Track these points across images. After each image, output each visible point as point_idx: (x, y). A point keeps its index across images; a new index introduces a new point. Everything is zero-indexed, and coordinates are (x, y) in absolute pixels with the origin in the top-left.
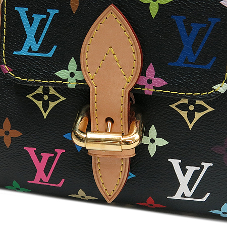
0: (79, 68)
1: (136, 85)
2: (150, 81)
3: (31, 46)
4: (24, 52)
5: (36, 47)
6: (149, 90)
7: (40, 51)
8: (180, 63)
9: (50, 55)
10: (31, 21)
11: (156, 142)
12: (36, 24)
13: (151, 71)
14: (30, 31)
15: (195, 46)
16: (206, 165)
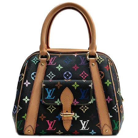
0: (60, 101)
1: (72, 104)
2: (75, 102)
3: (49, 96)
4: (47, 98)
5: (50, 97)
6: (75, 104)
7: (51, 97)
8: (81, 98)
9: (53, 98)
10: (49, 91)
11: (77, 117)
12: (50, 92)
13: (75, 100)
14: (49, 93)
15: (84, 95)
16: (88, 121)
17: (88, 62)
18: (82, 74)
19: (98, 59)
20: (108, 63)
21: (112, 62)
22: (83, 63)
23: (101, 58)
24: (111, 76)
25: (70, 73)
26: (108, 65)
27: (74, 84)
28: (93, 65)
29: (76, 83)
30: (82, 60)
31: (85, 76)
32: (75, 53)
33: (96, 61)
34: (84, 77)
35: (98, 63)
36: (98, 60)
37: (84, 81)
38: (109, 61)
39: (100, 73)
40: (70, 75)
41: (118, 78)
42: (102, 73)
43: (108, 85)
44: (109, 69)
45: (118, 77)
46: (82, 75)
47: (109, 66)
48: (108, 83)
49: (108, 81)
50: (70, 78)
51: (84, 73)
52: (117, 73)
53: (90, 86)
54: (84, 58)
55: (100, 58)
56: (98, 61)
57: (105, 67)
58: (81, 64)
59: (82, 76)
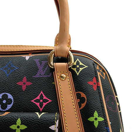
17: (52, 70)
18: (38, 98)
19: (75, 64)
20: (96, 74)
21: (104, 70)
22: (41, 73)
23: (81, 64)
24: (102, 103)
25: (10, 96)
26: (97, 77)
27: (16, 124)
28: (62, 77)
29: (19, 121)
30: (40, 68)
31: (45, 104)
32: (28, 54)
33: (70, 69)
34: (41, 105)
35: (73, 73)
36: (74, 66)
37: (39, 116)
38: (98, 68)
39: (78, 96)
40: (9, 102)
41: (119, 106)
42: (83, 95)
43: (96, 124)
44: (98, 87)
45: (118, 102)
46: (37, 101)
47: (97, 80)
48: (96, 119)
49: (96, 114)
50: (9, 107)
51: (42, 97)
52: (116, 95)
53: (53, 128)
54: (44, 63)
55: (78, 63)
56: (75, 69)
57: (90, 83)
58: (38, 76)
59: (38, 104)
